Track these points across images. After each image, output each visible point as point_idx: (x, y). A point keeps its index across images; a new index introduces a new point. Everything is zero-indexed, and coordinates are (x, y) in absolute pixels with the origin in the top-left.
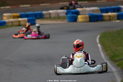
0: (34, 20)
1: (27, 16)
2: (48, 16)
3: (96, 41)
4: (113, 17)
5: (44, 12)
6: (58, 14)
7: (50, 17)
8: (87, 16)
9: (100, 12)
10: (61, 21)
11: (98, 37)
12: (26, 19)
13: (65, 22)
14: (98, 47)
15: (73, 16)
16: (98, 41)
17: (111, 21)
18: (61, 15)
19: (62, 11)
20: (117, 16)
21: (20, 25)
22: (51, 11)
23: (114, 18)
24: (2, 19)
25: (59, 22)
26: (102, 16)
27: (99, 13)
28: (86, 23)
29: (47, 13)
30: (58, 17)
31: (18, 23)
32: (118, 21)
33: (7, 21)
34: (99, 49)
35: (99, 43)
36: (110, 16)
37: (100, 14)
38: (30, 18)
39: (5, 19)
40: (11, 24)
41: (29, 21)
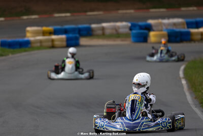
0: (77, 39)
1: (65, 32)
2: (100, 32)
3: (179, 75)
5: (93, 26)
6: (116, 29)
7: (103, 34)
8: (165, 32)
9: (186, 26)
10: (122, 41)
11: (182, 68)
12: (64, 36)
13: (128, 42)
14: (182, 84)
15: (142, 33)
16: (181, 74)
18: (121, 31)
19: (124, 24)
21: (53, 47)
22: (104, 25)
24: (25, 36)
25: (118, 42)
26: (189, 34)
27: (184, 28)
29: (99, 27)
30: (117, 35)
31: (50, 44)
33: (32, 39)
34: (183, 88)
35: (183, 78)
36: (202, 34)
37: (186, 30)
38: (70, 35)
39: (30, 37)
40: (38, 45)
41: (68, 40)
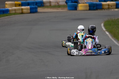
0: (36, 8)
1: (28, 4)
2: (48, 4)
5: (44, 1)
6: (58, 2)
7: (50, 6)
8: (88, 4)
9: (98, 1)
10: (62, 9)
11: (102, 25)
12: (29, 7)
13: (65, 10)
15: (74, 5)
17: (110, 10)
18: (61, 3)
20: (115, 4)
21: (22, 13)
23: (113, 7)
25: (60, 10)
26: (101, 5)
30: (58, 6)
31: (20, 11)
32: (117, 10)
33: (10, 8)
36: (108, 5)
37: (98, 3)
38: (32, 6)
40: (14, 12)
41: (31, 9)
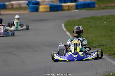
2: (10, 7)
3: (63, 29)
4: (71, 7)
5: (7, 3)
6: (19, 5)
7: (12, 8)
8: (48, 6)
9: (58, 2)
11: (63, 25)
13: (27, 12)
14: (68, 35)
15: (35, 7)
16: (65, 29)
17: (70, 11)
18: (22, 5)
19: (24, 1)
20: (75, 6)
22: (13, 2)
23: (73, 8)
26: (61, 6)
27: (58, 3)
28: (47, 13)
29: (10, 4)
30: (20, 8)
32: (77, 11)
35: (67, 31)
36: (69, 6)
